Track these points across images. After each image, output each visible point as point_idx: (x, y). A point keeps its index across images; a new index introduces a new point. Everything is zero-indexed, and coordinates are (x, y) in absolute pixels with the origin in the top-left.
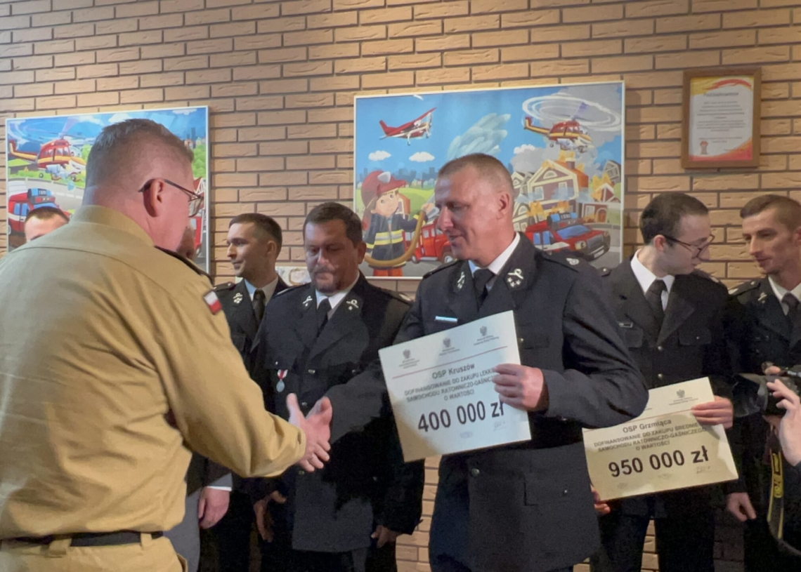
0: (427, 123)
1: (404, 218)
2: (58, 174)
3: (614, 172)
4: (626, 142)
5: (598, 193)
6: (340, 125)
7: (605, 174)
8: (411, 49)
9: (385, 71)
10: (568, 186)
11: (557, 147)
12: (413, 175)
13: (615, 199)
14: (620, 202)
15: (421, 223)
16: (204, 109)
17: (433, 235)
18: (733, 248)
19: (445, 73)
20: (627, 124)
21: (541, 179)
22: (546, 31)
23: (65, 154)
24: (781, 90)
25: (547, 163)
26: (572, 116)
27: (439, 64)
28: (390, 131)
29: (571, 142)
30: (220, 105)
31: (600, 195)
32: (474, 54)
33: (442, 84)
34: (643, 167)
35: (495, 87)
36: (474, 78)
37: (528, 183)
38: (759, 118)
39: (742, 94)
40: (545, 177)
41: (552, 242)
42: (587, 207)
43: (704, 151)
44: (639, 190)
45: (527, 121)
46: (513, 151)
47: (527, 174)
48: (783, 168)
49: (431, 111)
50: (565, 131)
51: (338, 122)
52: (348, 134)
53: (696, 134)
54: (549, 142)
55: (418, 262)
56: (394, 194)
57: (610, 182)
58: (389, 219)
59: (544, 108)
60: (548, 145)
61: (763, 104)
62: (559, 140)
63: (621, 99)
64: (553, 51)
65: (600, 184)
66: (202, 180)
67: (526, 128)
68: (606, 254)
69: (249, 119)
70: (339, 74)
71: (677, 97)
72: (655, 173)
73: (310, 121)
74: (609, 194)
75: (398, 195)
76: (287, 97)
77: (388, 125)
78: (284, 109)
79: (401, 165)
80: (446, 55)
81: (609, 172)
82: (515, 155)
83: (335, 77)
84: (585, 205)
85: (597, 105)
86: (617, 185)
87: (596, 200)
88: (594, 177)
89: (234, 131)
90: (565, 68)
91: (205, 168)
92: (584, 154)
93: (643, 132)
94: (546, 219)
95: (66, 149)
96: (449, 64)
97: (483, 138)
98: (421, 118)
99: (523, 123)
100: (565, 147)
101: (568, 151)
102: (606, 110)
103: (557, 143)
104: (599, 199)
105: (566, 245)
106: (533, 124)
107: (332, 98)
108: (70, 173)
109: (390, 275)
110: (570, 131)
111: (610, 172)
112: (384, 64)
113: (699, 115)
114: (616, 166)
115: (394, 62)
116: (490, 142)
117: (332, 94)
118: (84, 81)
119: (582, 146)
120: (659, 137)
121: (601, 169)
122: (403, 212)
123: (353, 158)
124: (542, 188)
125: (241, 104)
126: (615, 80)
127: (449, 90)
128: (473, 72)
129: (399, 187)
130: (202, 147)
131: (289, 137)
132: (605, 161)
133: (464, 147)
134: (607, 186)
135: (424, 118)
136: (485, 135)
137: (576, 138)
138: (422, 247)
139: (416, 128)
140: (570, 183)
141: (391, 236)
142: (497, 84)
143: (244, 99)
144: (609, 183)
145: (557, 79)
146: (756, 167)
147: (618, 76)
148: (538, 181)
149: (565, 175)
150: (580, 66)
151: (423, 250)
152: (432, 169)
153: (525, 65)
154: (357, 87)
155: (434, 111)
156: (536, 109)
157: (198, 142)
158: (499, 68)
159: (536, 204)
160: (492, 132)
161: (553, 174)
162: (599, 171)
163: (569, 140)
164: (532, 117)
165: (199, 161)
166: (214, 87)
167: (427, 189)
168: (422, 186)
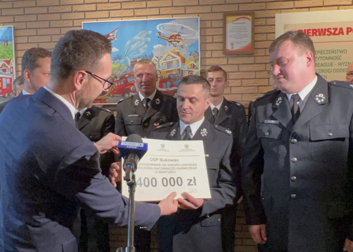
0: (115, 34)
3: (196, 56)
4: (201, 43)
5: (190, 65)
7: (192, 57)
8: (107, 1)
9: (96, 11)
10: (177, 63)
13: (196, 68)
14: (198, 69)
15: (114, 79)
16: (11, 27)
17: (119, 85)
18: (246, 88)
19: (123, 12)
20: (201, 36)
21: (165, 59)
24: (262, 22)
25: (168, 53)
26: (178, 32)
27: (120, 8)
29: (178, 43)
30: (19, 26)
31: (190, 66)
32: (136, 4)
33: (122, 17)
34: (208, 54)
35: (145, 19)
36: (135, 14)
37: (160, 61)
38: (254, 34)
39: (247, 23)
40: (167, 59)
41: (171, 87)
43: (232, 47)
44: (207, 64)
45: (159, 34)
46: (153, 47)
47: (159, 57)
48: (264, 54)
49: (117, 29)
50: (175, 39)
53: (229, 40)
54: (168, 43)
55: (113, 97)
57: (194, 60)
59: (166, 28)
60: (168, 45)
61: (256, 28)
62: (173, 42)
63: (198, 25)
64: (169, 3)
65: (190, 62)
66: (11, 61)
67: (158, 37)
69: (34, 32)
70: (75, 12)
71: (221, 24)
72: (213, 57)
73: (62, 33)
74: (194, 66)
76: (51, 22)
78: (50, 28)
80: (123, 4)
81: (194, 56)
82: (154, 49)
83: (73, 13)
84: (184, 71)
85: (188, 27)
86: (197, 62)
87: (188, 69)
88: (187, 58)
89: (26, 37)
90: (174, 11)
91: (13, 55)
92: (183, 48)
93: (207, 39)
94: (168, 77)
96: (125, 8)
97: (140, 42)
98: (112, 32)
99: (157, 35)
100: (175, 45)
101: (176, 47)
102: (192, 29)
103: (172, 44)
104: (190, 68)
106: (161, 35)
107: (72, 23)
109: (100, 103)
110: (177, 39)
112: (95, 7)
113: (230, 32)
114: (197, 54)
115: (100, 7)
116: (143, 43)
117: (72, 21)
119: (182, 45)
120: (214, 41)
121: (190, 55)
124: (166, 63)
125: (29, 25)
126: (196, 17)
127: (124, 20)
128: (135, 12)
130: (11, 45)
131: (52, 40)
132: (192, 52)
133: (132, 45)
134: (193, 62)
135: (114, 32)
136: (141, 41)
137: (180, 42)
138: (115, 90)
139: (111, 37)
140: (178, 61)
142: (146, 17)
143: (31, 23)
144: (194, 62)
145: (171, 16)
146: (253, 54)
147: (197, 15)
148: (164, 60)
149: (175, 58)
150: (181, 10)
151: (115, 92)
152: (118, 55)
153: (158, 9)
154: (83, 18)
155: (118, 29)
156: (162, 29)
157: (9, 43)
158: (147, 10)
159: (163, 70)
160: (143, 39)
161: (170, 58)
162: (189, 56)
163: (177, 42)
164: (161, 32)
165: (10, 52)
166: (16, 17)
167: (116, 64)
168: (114, 62)
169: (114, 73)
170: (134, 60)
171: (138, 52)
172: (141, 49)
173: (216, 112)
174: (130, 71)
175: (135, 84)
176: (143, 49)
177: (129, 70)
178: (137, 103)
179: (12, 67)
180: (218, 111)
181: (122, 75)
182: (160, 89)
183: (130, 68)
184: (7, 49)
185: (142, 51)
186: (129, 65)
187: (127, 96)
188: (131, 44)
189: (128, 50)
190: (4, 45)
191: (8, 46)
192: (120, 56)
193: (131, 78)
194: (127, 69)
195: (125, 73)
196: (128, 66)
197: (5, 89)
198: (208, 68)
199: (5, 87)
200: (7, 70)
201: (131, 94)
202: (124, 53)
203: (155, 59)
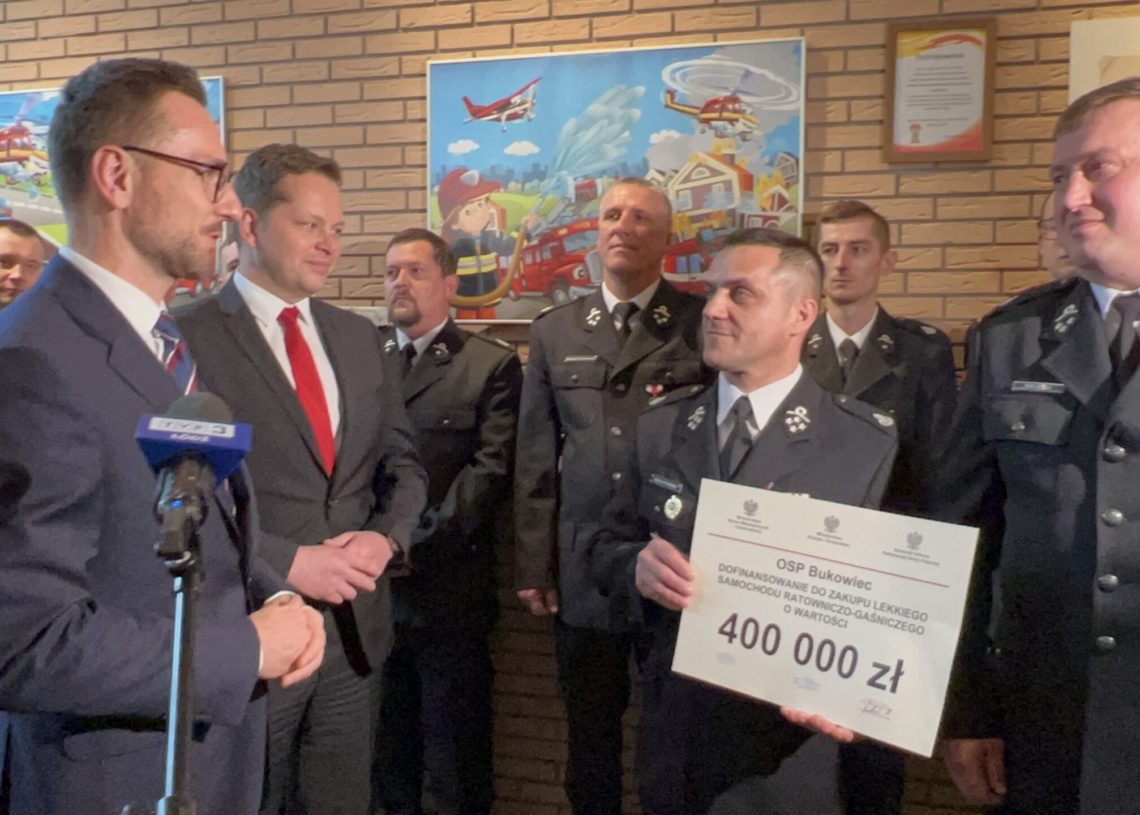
0: (530, 99)
1: (498, 235)
2: (15, 176)
3: (789, 169)
4: (808, 125)
5: (768, 199)
6: (409, 103)
7: (776, 172)
9: (470, 25)
10: (725, 190)
11: (710, 133)
12: (510, 175)
13: (790, 208)
14: (797, 211)
15: (522, 242)
16: (218, 80)
17: (538, 260)
18: (954, 276)
19: (554, 26)
20: (808, 100)
21: (687, 179)
23: (24, 147)
24: (1025, 51)
25: (697, 157)
26: (732, 89)
27: (546, 14)
28: (478, 112)
29: (730, 126)
30: (239, 75)
31: (770, 201)
33: (551, 44)
34: (831, 162)
35: (624, 48)
36: (596, 34)
37: (670, 184)
38: (993, 90)
39: (969, 56)
40: (693, 177)
42: (752, 219)
43: (915, 139)
44: (825, 195)
45: (669, 96)
46: (648, 139)
47: (668, 173)
48: (1024, 162)
49: (535, 82)
50: (722, 111)
51: (405, 99)
52: (419, 117)
53: (904, 114)
54: (698, 126)
55: (518, 298)
56: (483, 202)
57: (784, 183)
58: (477, 238)
59: (692, 77)
60: (698, 131)
61: (1000, 71)
62: (714, 123)
63: (798, 64)
65: (769, 187)
67: (667, 106)
69: (281, 94)
70: (406, 30)
71: (878, 60)
72: (847, 170)
73: (366, 97)
74: (782, 201)
75: (489, 204)
76: (335, 64)
77: (477, 102)
78: (330, 80)
79: (494, 161)
80: (558, 2)
81: (782, 169)
82: (653, 145)
83: (400, 33)
84: (750, 216)
85: (766, 72)
86: (793, 188)
87: (764, 210)
88: (761, 176)
89: (260, 112)
90: (723, 19)
92: (748, 143)
93: (830, 112)
94: (694, 236)
95: (25, 140)
96: (561, 13)
97: (606, 122)
98: (520, 92)
99: (662, 100)
100: (721, 133)
101: (726, 139)
102: (780, 80)
103: (711, 128)
104: (768, 206)
106: (676, 100)
107: (397, 64)
108: (32, 173)
109: (478, 318)
110: (728, 110)
111: (784, 169)
112: (470, 14)
113: (908, 86)
114: (792, 161)
115: (481, 13)
116: (617, 127)
117: (396, 58)
118: (49, 41)
119: (745, 132)
120: (854, 118)
121: (771, 164)
122: (495, 228)
123: (425, 150)
124: (688, 192)
125: (270, 74)
126: (793, 37)
127: (558, 53)
128: (595, 25)
129: (491, 191)
131: (338, 120)
132: (776, 155)
133: (582, 133)
134: (779, 189)
135: (524, 93)
136: (610, 117)
137: (737, 120)
138: (523, 277)
139: (515, 107)
140: (728, 185)
141: (479, 262)
142: (628, 42)
143: (274, 67)
144: (783, 186)
145: (710, 36)
146: (986, 161)
147: (796, 30)
148: (683, 182)
149: (721, 173)
150: (744, 17)
151: (524, 283)
152: (536, 166)
153: (667, 15)
154: (432, 47)
155: (539, 82)
156: (683, 79)
158: (631, 19)
159: (680, 215)
160: (619, 113)
161: (703, 173)
162: (768, 167)
163: (726, 123)
164: (675, 91)
166: (232, 49)
167: (530, 194)
168: (523, 189)
169: (523, 221)
170: (587, 181)
171: (599, 154)
172: (608, 147)
173: (851, 353)
174: (574, 215)
175: (588, 258)
176: (616, 147)
177: (571, 214)
178: (594, 318)
180: (857, 352)
181: (547, 229)
182: (668, 276)
183: (572, 208)
185: (613, 153)
186: (570, 199)
187: (561, 296)
188: (580, 128)
189: (568, 150)
192: (542, 168)
193: (577, 241)
194: (564, 210)
195: (556, 224)
196: (567, 202)
198: (825, 208)
201: (575, 293)
202: (555, 160)
203: (653, 179)
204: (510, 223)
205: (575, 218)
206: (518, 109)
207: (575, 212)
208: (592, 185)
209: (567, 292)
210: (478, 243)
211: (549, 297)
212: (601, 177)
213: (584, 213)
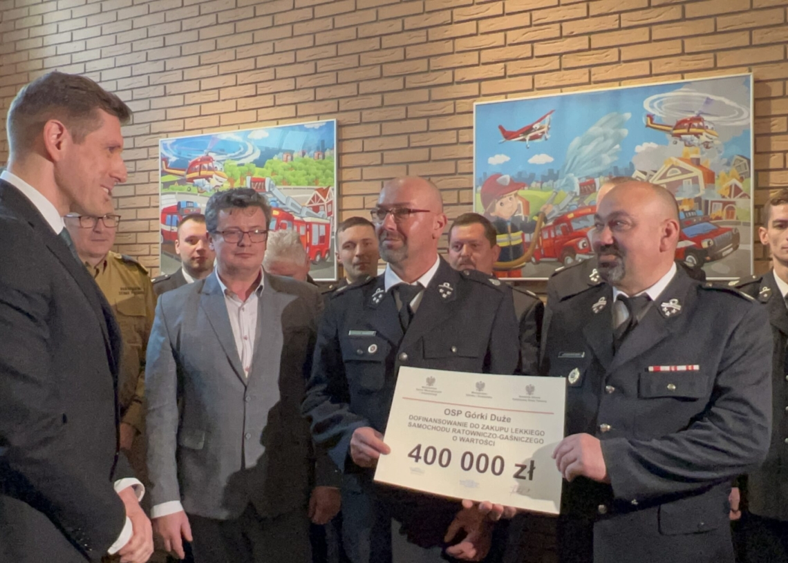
0: (546, 125)
1: (523, 219)
2: (203, 188)
3: (742, 167)
4: (756, 136)
5: (726, 189)
6: (460, 131)
7: (733, 170)
8: (529, 54)
9: (504, 77)
10: (693, 183)
11: (681, 144)
12: (532, 177)
13: (744, 195)
14: (749, 198)
15: (541, 224)
16: (333, 122)
17: (553, 235)
19: (564, 75)
20: (756, 117)
21: (664, 177)
22: (668, 27)
23: (210, 169)
25: (671, 161)
26: (697, 112)
27: (557, 67)
28: (509, 135)
29: (696, 138)
30: (346, 118)
31: (728, 191)
32: (593, 55)
33: (561, 87)
34: (775, 161)
35: (616, 87)
36: (593, 79)
40: (668, 175)
42: (714, 204)
44: (771, 185)
45: (649, 119)
46: (634, 149)
47: (649, 172)
49: (550, 113)
50: (689, 128)
51: (458, 129)
52: (467, 140)
54: (672, 139)
55: (538, 262)
56: (513, 196)
57: (739, 178)
58: (508, 221)
59: (667, 105)
60: (671, 142)
62: (683, 136)
63: (749, 92)
64: (675, 47)
65: (727, 180)
66: (330, 189)
67: (647, 126)
68: (735, 252)
69: (375, 130)
70: (459, 83)
73: (431, 129)
74: (737, 190)
75: (517, 198)
76: (410, 107)
77: (508, 129)
78: (406, 118)
79: (520, 168)
80: (565, 58)
82: (637, 153)
83: (455, 86)
84: (712, 202)
85: (723, 99)
86: (745, 180)
87: (724, 197)
88: (721, 172)
89: (360, 141)
90: (688, 64)
91: (333, 177)
92: (711, 149)
93: (774, 125)
95: (210, 164)
96: (568, 66)
98: (540, 121)
99: (644, 121)
100: (689, 143)
101: (693, 148)
102: (733, 104)
103: (681, 140)
104: (727, 196)
105: (691, 243)
106: (654, 122)
107: (452, 105)
108: (214, 186)
109: (509, 276)
110: (694, 127)
111: (738, 168)
112: (503, 70)
114: (745, 161)
115: (513, 68)
116: (610, 142)
117: (452, 102)
118: (226, 102)
119: (707, 142)
121: (728, 164)
122: (522, 214)
123: (472, 162)
125: (367, 116)
126: (743, 72)
127: (568, 92)
128: (592, 73)
129: (518, 189)
130: (331, 157)
131: (412, 145)
132: (732, 157)
133: (584, 147)
134: (735, 181)
135: (543, 121)
136: (605, 136)
137: (701, 134)
138: (542, 247)
139: (535, 131)
140: (695, 180)
141: (510, 238)
142: (618, 83)
143: (369, 111)
144: (738, 180)
145: (680, 75)
147: (746, 68)
148: (661, 178)
149: (691, 172)
150: (706, 61)
151: (542, 252)
152: (551, 171)
153: (647, 63)
154: (477, 93)
155: (553, 114)
156: (658, 106)
157: (327, 153)
158: (619, 67)
160: (612, 132)
161: (676, 172)
162: (726, 166)
163: (693, 136)
164: (654, 115)
165: (328, 171)
166: (342, 101)
167: (547, 190)
168: (541, 187)
169: (541, 210)
170: (588, 180)
171: (598, 162)
172: (604, 156)
174: (579, 204)
175: (589, 234)
176: (609, 156)
177: (576, 203)
179: (331, 203)
181: (560, 214)
183: (578, 199)
184: (323, 166)
185: (607, 160)
186: (576, 193)
187: (569, 261)
188: (582, 144)
189: (576, 158)
190: (318, 158)
191: (326, 161)
192: (555, 172)
193: (581, 222)
194: (571, 201)
195: (566, 211)
196: (574, 195)
197: (315, 247)
198: (773, 195)
199: (315, 241)
200: (321, 208)
201: (580, 258)
202: (565, 166)
203: (637, 177)
204: (532, 210)
205: (580, 206)
206: (539, 133)
207: (579, 202)
208: (592, 183)
209: (574, 257)
210: (509, 225)
211: (561, 261)
212: (599, 177)
213: (586, 202)
